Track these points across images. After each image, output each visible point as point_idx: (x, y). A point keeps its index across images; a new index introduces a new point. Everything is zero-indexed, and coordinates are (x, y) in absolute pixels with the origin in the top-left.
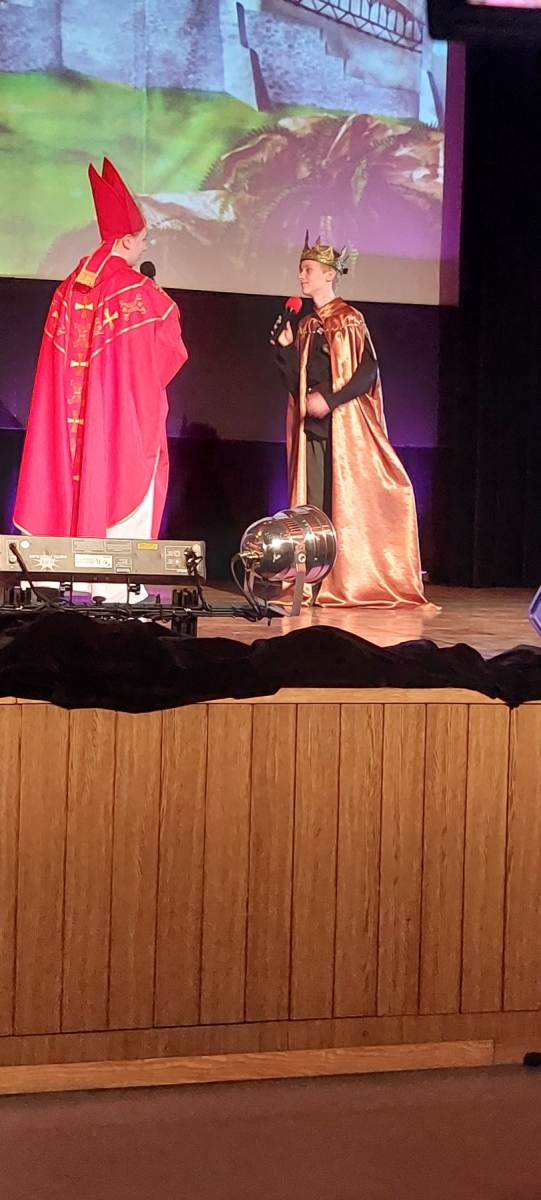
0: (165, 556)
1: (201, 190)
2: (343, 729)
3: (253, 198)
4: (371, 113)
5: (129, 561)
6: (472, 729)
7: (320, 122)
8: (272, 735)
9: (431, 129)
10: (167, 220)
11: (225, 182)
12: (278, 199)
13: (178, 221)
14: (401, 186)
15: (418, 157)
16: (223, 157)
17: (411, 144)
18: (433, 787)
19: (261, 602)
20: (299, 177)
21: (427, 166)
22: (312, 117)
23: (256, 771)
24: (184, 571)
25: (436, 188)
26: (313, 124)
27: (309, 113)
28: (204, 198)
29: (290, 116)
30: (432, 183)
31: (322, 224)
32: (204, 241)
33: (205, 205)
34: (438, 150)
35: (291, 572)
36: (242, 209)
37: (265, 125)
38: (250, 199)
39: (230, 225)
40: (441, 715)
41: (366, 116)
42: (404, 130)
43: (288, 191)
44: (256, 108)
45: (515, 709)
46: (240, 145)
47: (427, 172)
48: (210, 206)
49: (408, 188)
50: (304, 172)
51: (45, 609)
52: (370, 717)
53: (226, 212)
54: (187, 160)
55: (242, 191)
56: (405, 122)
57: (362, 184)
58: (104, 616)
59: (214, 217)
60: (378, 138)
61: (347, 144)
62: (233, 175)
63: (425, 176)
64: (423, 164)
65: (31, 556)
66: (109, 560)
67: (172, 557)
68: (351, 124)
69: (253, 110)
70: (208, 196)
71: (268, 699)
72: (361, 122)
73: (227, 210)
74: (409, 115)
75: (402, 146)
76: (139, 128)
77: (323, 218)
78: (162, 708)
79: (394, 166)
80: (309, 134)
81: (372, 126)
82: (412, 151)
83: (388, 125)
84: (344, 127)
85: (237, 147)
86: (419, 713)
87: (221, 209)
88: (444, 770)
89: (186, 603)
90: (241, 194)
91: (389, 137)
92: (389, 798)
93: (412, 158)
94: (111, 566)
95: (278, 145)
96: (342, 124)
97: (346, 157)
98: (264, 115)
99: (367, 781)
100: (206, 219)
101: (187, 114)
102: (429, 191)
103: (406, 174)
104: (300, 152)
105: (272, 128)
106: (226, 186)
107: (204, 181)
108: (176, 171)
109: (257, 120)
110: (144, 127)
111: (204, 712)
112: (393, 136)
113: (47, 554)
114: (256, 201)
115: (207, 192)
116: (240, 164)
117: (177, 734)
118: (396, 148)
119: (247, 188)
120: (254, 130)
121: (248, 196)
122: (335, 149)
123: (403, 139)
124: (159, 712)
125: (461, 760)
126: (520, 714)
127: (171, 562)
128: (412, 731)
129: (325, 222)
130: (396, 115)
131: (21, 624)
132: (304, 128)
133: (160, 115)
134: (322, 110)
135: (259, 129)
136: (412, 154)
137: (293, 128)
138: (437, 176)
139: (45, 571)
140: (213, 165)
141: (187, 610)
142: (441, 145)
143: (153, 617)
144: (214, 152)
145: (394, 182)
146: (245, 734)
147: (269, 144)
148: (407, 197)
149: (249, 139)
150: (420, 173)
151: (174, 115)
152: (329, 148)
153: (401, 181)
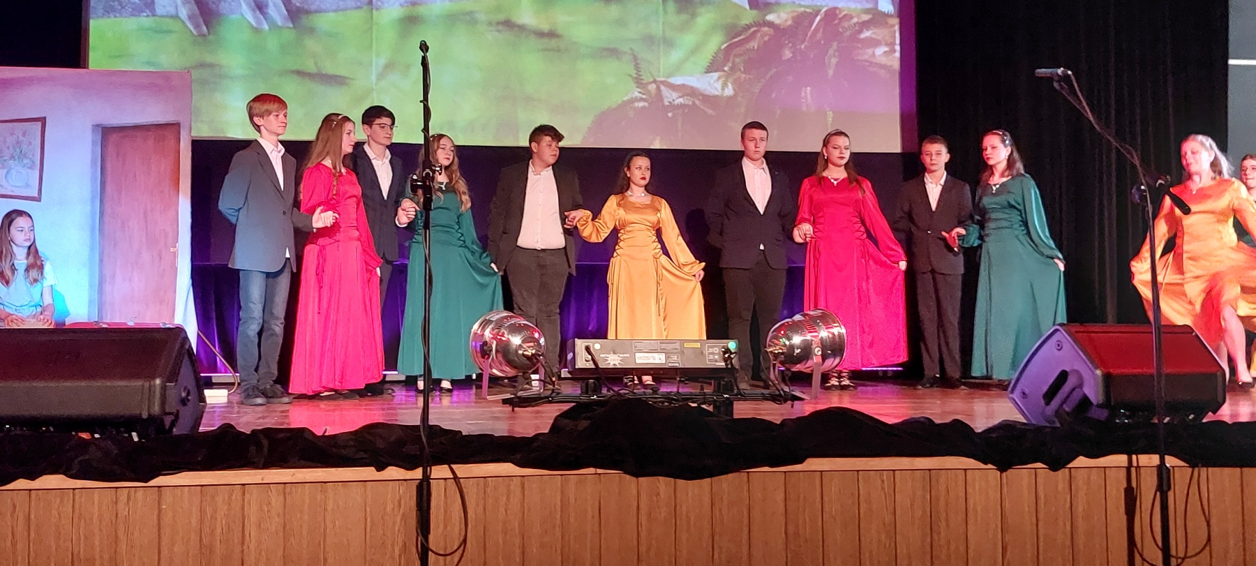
0: (706, 352)
1: (706, 73)
2: (861, 492)
3: (748, 76)
4: (840, 6)
5: (678, 358)
6: (970, 490)
7: (798, 15)
8: (802, 498)
9: (888, 15)
10: (680, 97)
11: (725, 65)
12: (768, 76)
13: (689, 98)
14: (867, 61)
15: (879, 38)
16: (723, 47)
17: (872, 28)
18: (939, 540)
19: (786, 389)
20: (783, 58)
21: (887, 44)
22: (793, 12)
23: (791, 529)
24: (722, 364)
25: (895, 61)
26: (793, 18)
27: (789, 9)
28: (708, 79)
29: (774, 12)
30: (891, 57)
31: (803, 94)
32: (710, 112)
33: (710, 84)
34: (895, 32)
35: (809, 363)
36: (738, 85)
37: (755, 20)
38: (745, 78)
39: (730, 98)
40: (942, 480)
41: (836, 8)
42: (866, 17)
43: (775, 70)
44: (748, 7)
45: (1004, 474)
46: (736, 37)
47: (886, 49)
48: (713, 85)
49: (871, 63)
50: (787, 54)
51: (614, 398)
52: (883, 481)
53: (726, 89)
54: (695, 50)
55: (739, 72)
56: (867, 11)
57: (834, 61)
58: (660, 402)
59: (716, 93)
60: (846, 24)
61: (821, 31)
62: (731, 59)
63: (885, 52)
64: (883, 43)
65: (602, 356)
66: (663, 356)
67: (712, 353)
68: (823, 15)
69: (746, 9)
70: (712, 77)
71: (798, 467)
72: (832, 14)
73: (727, 85)
74: (869, 6)
75: (865, 30)
76: (657, 29)
77: (803, 89)
78: (711, 476)
79: (860, 45)
80: (790, 25)
81: (841, 16)
82: (873, 33)
83: (854, 14)
84: (818, 18)
85: (734, 38)
86: (924, 478)
87: (723, 87)
88: (948, 525)
89: (724, 390)
90: (738, 74)
91: (855, 24)
92: (902, 550)
93: (874, 39)
94: (664, 362)
95: (765, 36)
96: (817, 16)
97: (819, 41)
98: (754, 12)
99: (883, 537)
100: (711, 95)
101: (694, 16)
102: (889, 63)
103: (870, 51)
104: (783, 38)
105: (761, 22)
106: (726, 69)
107: (709, 66)
108: (686, 59)
109: (749, 16)
110: (661, 29)
111: (746, 478)
112: (858, 23)
113: (614, 353)
114: (750, 79)
115: (711, 74)
116: (738, 50)
117: (725, 497)
118: (861, 32)
119: (742, 69)
120: (747, 25)
121: (743, 75)
122: (811, 36)
123: (865, 25)
124: (708, 480)
125: (961, 516)
126: (1009, 477)
127: (711, 357)
128: (919, 493)
129: (805, 93)
130: (859, 6)
131: (596, 410)
132: (786, 21)
133: (673, 17)
134: (800, 6)
135: (751, 23)
136: (873, 36)
137: (777, 21)
138: (895, 51)
139: (613, 367)
140: (715, 53)
141: (725, 396)
142: (897, 28)
143: (699, 402)
144: (716, 43)
145: (860, 58)
146: (780, 496)
147: (759, 35)
148: (870, 69)
149: (743, 31)
150: (880, 51)
151: (684, 17)
152: (807, 35)
153: (866, 57)
